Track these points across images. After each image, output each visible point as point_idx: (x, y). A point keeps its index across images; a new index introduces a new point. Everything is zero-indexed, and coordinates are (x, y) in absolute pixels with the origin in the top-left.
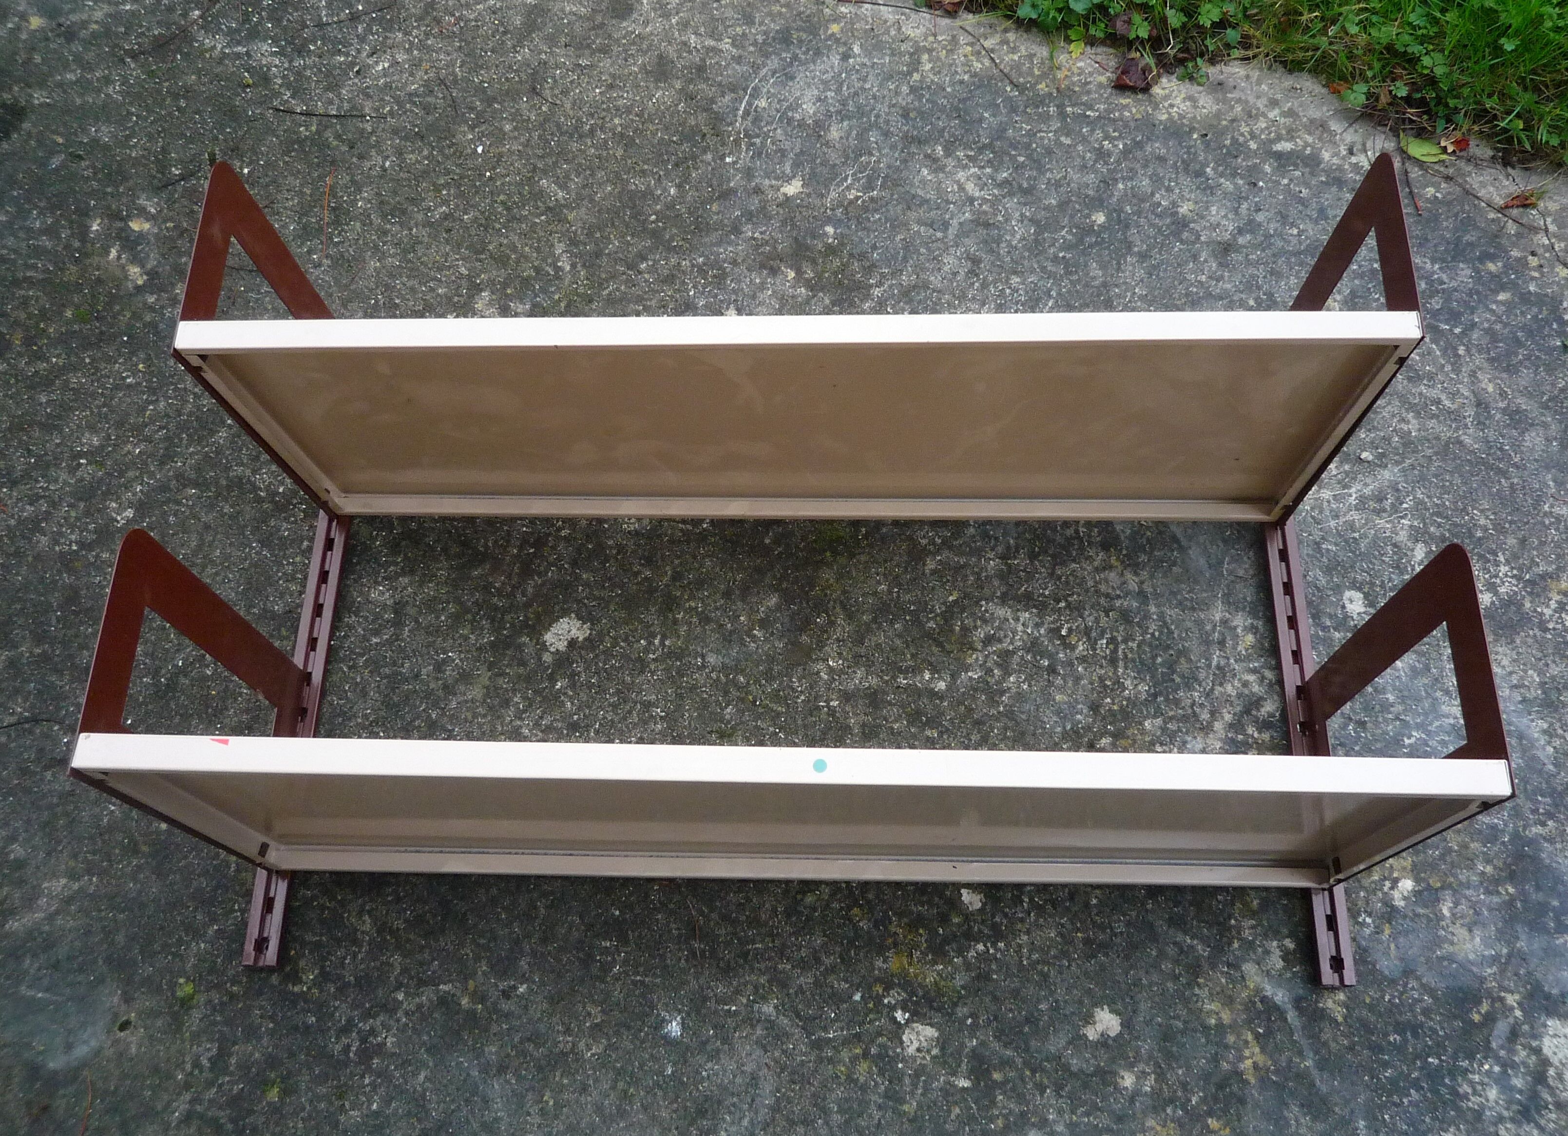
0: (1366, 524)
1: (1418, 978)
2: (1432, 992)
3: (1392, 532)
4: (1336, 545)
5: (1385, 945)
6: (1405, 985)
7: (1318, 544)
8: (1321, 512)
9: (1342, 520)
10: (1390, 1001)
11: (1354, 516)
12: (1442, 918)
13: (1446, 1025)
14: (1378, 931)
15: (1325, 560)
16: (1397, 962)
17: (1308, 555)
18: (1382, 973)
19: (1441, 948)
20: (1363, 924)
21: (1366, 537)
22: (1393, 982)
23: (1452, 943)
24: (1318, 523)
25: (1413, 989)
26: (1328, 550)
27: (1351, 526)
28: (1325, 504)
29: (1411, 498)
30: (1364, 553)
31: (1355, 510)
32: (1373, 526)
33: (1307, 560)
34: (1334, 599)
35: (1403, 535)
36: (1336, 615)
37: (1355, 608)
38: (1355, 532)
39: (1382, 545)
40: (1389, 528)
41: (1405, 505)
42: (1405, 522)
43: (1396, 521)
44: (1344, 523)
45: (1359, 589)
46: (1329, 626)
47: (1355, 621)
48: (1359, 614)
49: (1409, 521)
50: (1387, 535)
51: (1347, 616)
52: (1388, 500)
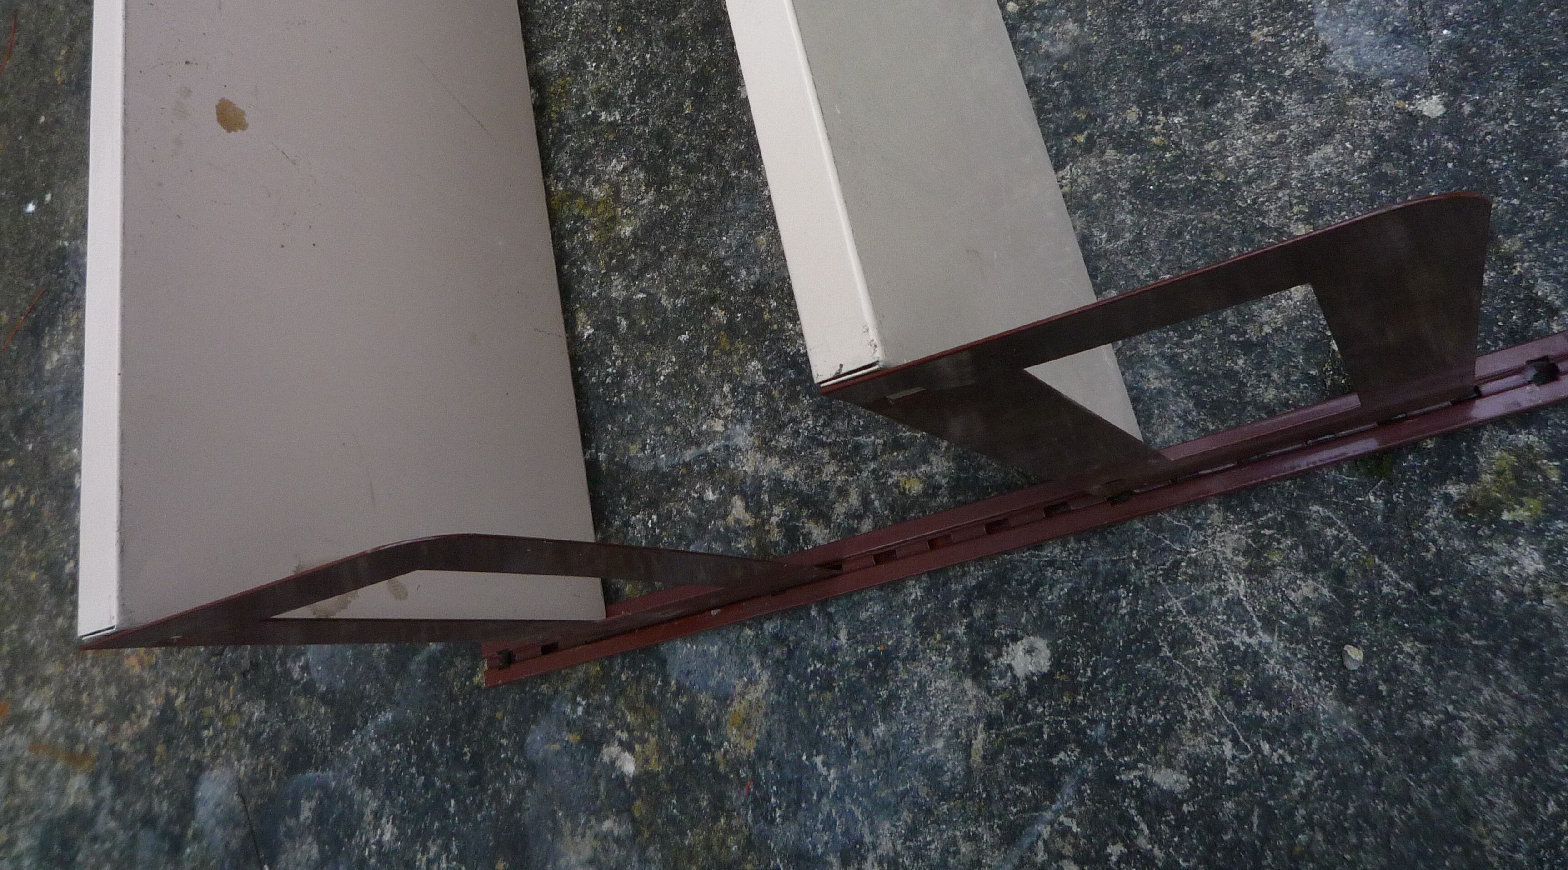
0: (1196, 669)
1: (529, 784)
2: (517, 804)
3: (1195, 723)
4: (1133, 614)
5: (558, 737)
6: (519, 766)
7: (1123, 579)
8: (1193, 579)
9: (1190, 621)
10: (501, 745)
11: (1208, 647)
12: (600, 821)
13: (487, 823)
14: (571, 725)
15: (1095, 597)
16: (541, 754)
17: (1096, 563)
18: (527, 732)
19: (566, 816)
20: (575, 704)
21: (1170, 671)
22: (520, 747)
23: (573, 834)
24: (1166, 575)
25: (518, 778)
26: (1117, 600)
27: (1183, 640)
28: (1215, 586)
29: (1288, 759)
30: (1133, 669)
31: (1219, 646)
32: (1198, 684)
33: (1085, 566)
34: (1023, 620)
35: (1197, 745)
36: (993, 627)
37: (1018, 658)
38: (1172, 648)
39: (1162, 703)
40: (1202, 714)
41: (1266, 747)
42: (1228, 749)
43: (1223, 730)
44: (1185, 625)
45: (1056, 664)
46: (971, 614)
47: (993, 662)
48: (1010, 667)
49: (1234, 757)
50: (1186, 712)
51: (999, 645)
52: (1266, 709)
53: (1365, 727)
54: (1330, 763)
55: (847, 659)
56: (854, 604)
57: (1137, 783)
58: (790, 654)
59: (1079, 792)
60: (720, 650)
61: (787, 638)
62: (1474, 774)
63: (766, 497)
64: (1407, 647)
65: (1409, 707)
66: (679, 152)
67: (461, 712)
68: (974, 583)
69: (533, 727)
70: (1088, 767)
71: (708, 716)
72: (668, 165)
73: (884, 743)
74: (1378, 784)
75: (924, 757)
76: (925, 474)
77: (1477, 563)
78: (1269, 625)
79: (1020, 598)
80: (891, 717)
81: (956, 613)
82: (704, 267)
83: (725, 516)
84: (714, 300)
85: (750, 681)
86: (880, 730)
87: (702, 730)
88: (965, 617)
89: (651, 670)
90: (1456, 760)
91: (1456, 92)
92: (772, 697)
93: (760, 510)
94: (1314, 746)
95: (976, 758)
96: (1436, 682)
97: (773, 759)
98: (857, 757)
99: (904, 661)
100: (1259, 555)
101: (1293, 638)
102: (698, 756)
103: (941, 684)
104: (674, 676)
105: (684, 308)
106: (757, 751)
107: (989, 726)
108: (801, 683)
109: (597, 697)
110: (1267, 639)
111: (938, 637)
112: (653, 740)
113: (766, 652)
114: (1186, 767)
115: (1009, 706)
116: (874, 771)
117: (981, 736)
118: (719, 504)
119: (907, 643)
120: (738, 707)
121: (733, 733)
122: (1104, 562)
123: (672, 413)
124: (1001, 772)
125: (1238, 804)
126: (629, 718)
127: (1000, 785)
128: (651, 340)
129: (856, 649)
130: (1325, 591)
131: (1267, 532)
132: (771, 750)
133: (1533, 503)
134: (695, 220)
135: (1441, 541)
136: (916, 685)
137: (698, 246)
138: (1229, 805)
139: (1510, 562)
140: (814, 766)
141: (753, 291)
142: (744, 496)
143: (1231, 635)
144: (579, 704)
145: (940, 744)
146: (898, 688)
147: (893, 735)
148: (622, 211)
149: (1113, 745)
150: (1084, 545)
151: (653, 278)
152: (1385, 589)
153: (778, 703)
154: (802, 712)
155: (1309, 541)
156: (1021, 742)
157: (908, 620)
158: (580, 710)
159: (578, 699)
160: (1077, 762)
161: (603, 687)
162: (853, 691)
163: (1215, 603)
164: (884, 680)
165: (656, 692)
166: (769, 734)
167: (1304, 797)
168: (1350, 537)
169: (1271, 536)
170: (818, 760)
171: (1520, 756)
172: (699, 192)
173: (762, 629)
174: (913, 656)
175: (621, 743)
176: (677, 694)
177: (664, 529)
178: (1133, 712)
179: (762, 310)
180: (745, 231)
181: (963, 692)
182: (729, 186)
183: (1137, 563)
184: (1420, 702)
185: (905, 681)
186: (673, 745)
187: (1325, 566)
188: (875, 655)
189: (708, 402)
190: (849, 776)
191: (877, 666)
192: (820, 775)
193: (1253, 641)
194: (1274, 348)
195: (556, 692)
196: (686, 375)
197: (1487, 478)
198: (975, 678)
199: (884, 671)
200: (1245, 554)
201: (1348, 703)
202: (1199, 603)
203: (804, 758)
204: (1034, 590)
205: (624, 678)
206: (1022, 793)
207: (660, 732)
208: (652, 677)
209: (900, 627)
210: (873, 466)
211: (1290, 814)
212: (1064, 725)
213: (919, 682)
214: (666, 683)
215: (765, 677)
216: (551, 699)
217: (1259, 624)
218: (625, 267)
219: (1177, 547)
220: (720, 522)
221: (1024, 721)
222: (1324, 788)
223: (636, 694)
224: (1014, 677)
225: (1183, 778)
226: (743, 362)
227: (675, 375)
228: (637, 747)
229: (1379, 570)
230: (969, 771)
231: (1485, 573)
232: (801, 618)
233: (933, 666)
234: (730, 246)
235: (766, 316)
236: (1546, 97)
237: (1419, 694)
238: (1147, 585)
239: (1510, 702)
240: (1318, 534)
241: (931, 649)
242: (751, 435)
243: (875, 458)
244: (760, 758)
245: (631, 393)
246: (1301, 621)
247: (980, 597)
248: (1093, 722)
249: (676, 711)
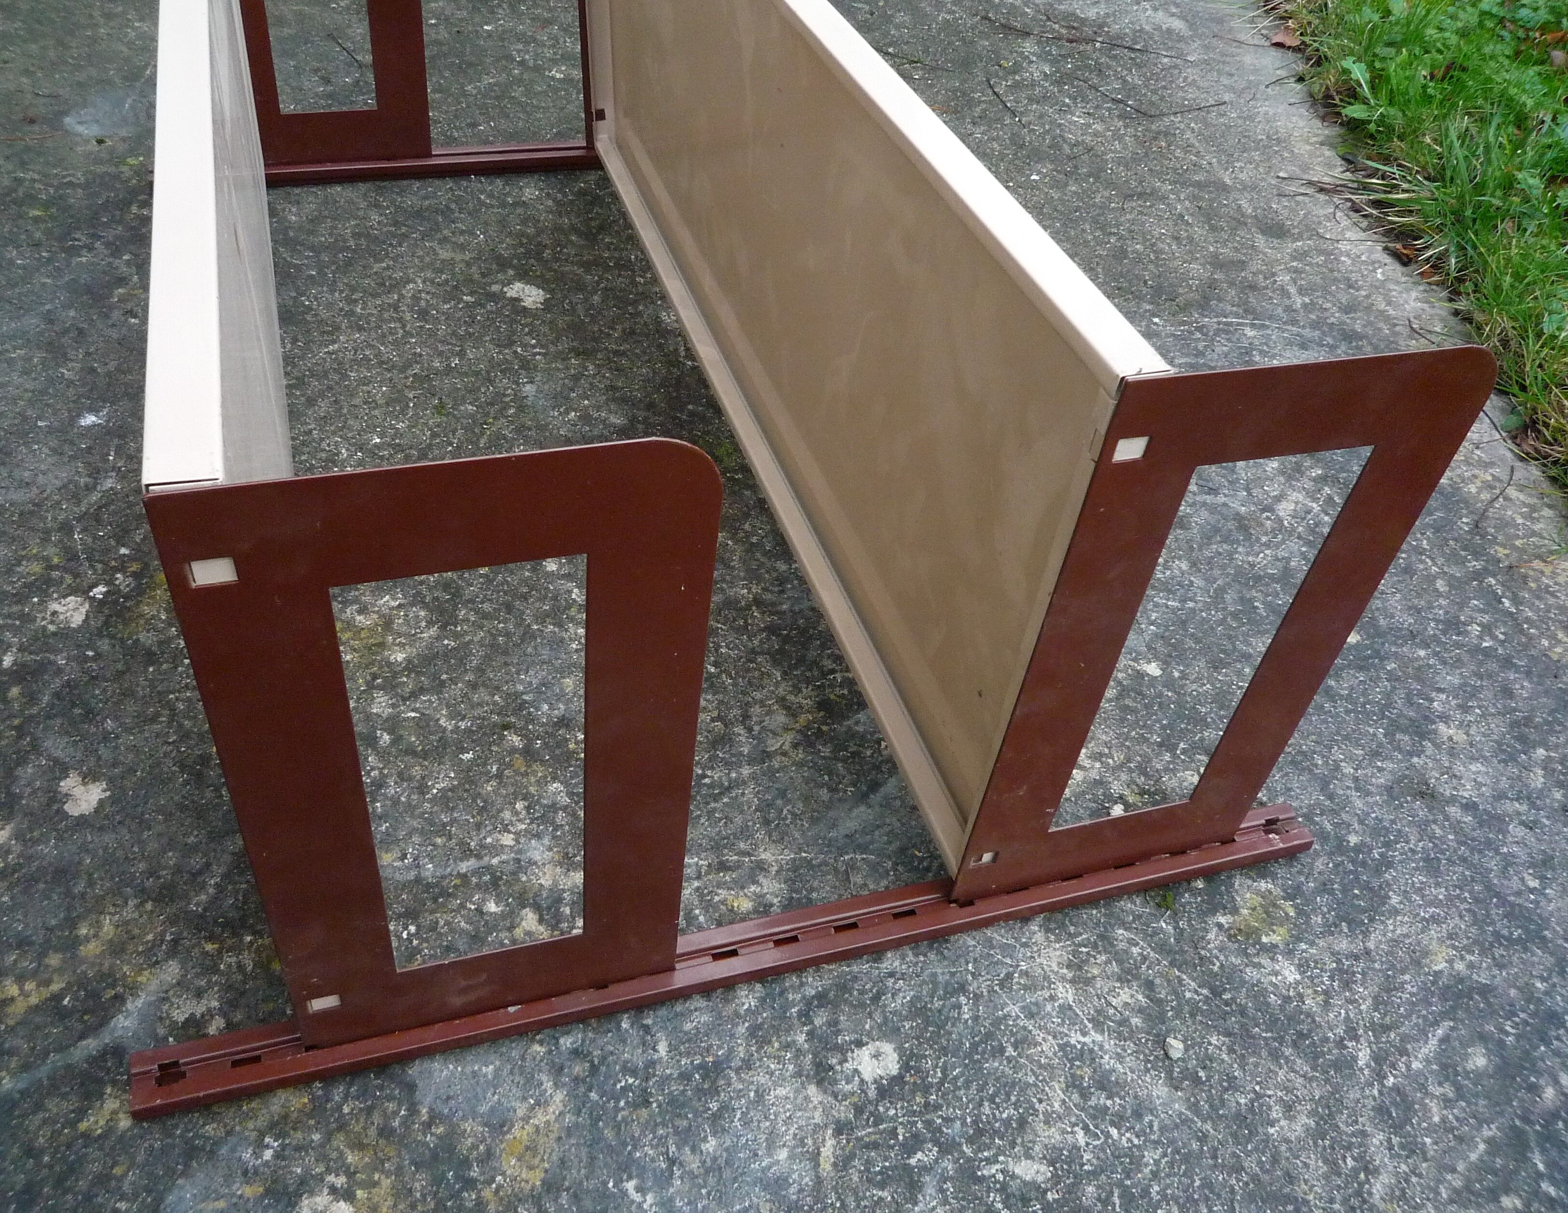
0: (1041, 1066)
3: (1046, 1114)
4: (976, 1018)
5: (224, 1192)
7: (962, 988)
8: (1026, 988)
9: (1029, 1024)
11: (1048, 1046)
14: (249, 1175)
15: (938, 1004)
17: (935, 975)
18: (168, 1190)
20: (260, 1145)
21: (1016, 1068)
24: (1002, 985)
26: (959, 1007)
27: (1023, 1041)
28: (1046, 994)
29: (1136, 1141)
30: (981, 1069)
31: (1059, 1045)
32: (1044, 1080)
33: (925, 976)
34: (867, 1027)
35: (1051, 1135)
36: (838, 1032)
37: (864, 1063)
38: (1015, 1047)
39: (1013, 1099)
40: (1052, 1106)
41: (1114, 1132)
42: (1081, 1137)
43: (1073, 1119)
44: (1025, 1028)
45: (905, 1067)
46: (812, 1022)
47: (838, 1068)
48: (856, 1071)
49: (1087, 1144)
50: (1037, 1106)
51: (843, 1051)
52: (1108, 1098)
53: (1195, 1107)
54: (1172, 1142)
55: (668, 1072)
56: (677, 1015)
57: (1000, 1177)
58: (594, 1069)
59: (942, 1191)
60: (497, 1070)
61: (590, 1053)
62: (1287, 1141)
63: (567, 911)
64: (1214, 1040)
65: (1226, 1090)
66: (472, 601)
67: (45, 1172)
68: (813, 992)
69: (180, 1182)
70: (948, 1165)
71: (475, 1147)
72: (455, 608)
73: (715, 1159)
74: (1215, 1157)
75: (764, 1170)
76: (755, 893)
77: (1251, 974)
78: (1098, 1025)
79: (862, 1005)
80: (724, 1130)
81: (795, 1021)
82: (497, 698)
83: (511, 928)
84: (506, 727)
85: (538, 1103)
86: (710, 1145)
87: (466, 1163)
88: (805, 1024)
89: (390, 1098)
90: (1271, 1131)
91: (1166, 663)
92: (568, 1119)
93: (559, 922)
94: (1155, 1128)
95: (826, 1166)
96: (1242, 1067)
97: (568, 1190)
98: (681, 1178)
99: (738, 1071)
100: (1080, 968)
101: (1120, 1037)
102: (455, 1196)
103: (781, 1092)
104: (429, 1100)
105: (468, 731)
106: (544, 1182)
107: (838, 1132)
108: (608, 1101)
109: (299, 1135)
110: (1099, 1038)
111: (776, 1045)
112: (386, 1183)
113: (562, 1068)
114: (1044, 1157)
115: (859, 1110)
116: (704, 1191)
117: (830, 1143)
118: (503, 916)
119: (741, 1052)
120: (519, 1133)
121: (510, 1165)
122: (943, 974)
123: (444, 825)
124: (855, 1178)
125: (1098, 1187)
126: (351, 1158)
127: (856, 1193)
128: (425, 755)
129: (678, 1061)
130: (1140, 997)
131: (1084, 950)
132: (564, 1179)
133: (1282, 931)
134: (487, 658)
135: (1222, 958)
136: (752, 1094)
137: (490, 680)
138: (1090, 1189)
139: (1276, 974)
140: (624, 1193)
141: (555, 724)
142: (537, 908)
143: (1066, 1035)
144: (267, 1147)
145: (782, 1155)
146: (731, 1098)
147: (727, 1150)
148: (394, 639)
149: (970, 1141)
150: (922, 958)
151: (429, 701)
152: (1188, 995)
153: (577, 1125)
154: (609, 1133)
155: (1120, 958)
156: (875, 1146)
157: (742, 1029)
158: (268, 1154)
159: (267, 1140)
160: (936, 1161)
161: (312, 1122)
162: (675, 1105)
163: (1049, 1008)
164: (715, 1091)
165: (396, 1123)
166: (562, 1161)
167: (1155, 1175)
168: (1152, 954)
169: (1088, 953)
170: (630, 1186)
171: (1317, 1123)
172: (494, 637)
173: (557, 1043)
174: (748, 1064)
175: (333, 1190)
176: (428, 1126)
177: (427, 940)
178: (986, 1109)
179: (567, 740)
180: (549, 673)
181: (807, 1098)
182: (528, 635)
183: (973, 974)
184: (1232, 1084)
185: (740, 1091)
186: (417, 1185)
187: (1137, 977)
188: (703, 1066)
189: (495, 817)
190: (671, 1200)
191: (704, 1078)
192: (633, 1202)
193: (1087, 1040)
194: (1066, 812)
195: (229, 1133)
196: (466, 791)
197: (1245, 912)
198: (819, 1083)
199: (714, 1082)
200: (1068, 967)
201: (1177, 1089)
202: (1034, 1009)
203: (611, 1185)
204: (876, 998)
205: (346, 1110)
206: (881, 1199)
207: (399, 1171)
208: (391, 1106)
209: (732, 1036)
210: (696, 884)
211: (1146, 1193)
212: (919, 1125)
213: (756, 1092)
214: (413, 1111)
215: (559, 1097)
216: (218, 1143)
217: (1090, 1026)
218: (394, 687)
219: (1008, 961)
220: (503, 935)
221: (876, 1124)
222: (1171, 1164)
223: (365, 1129)
224: (862, 1081)
225: (1043, 1168)
226: (542, 783)
227: (452, 789)
228: (359, 1193)
229: (1180, 980)
230: (819, 1181)
231: (1259, 981)
232: (609, 1031)
233: (772, 1074)
234: (530, 683)
235: (572, 746)
236: (1226, 675)
237: (1231, 1079)
238: (985, 993)
239: (1300, 1080)
240: (1126, 952)
241: (769, 1058)
242: (550, 849)
243: (699, 877)
244: (548, 1191)
245: (389, 803)
246: (1124, 1022)
247: (819, 1006)
248: (947, 1120)
249: (426, 1144)
